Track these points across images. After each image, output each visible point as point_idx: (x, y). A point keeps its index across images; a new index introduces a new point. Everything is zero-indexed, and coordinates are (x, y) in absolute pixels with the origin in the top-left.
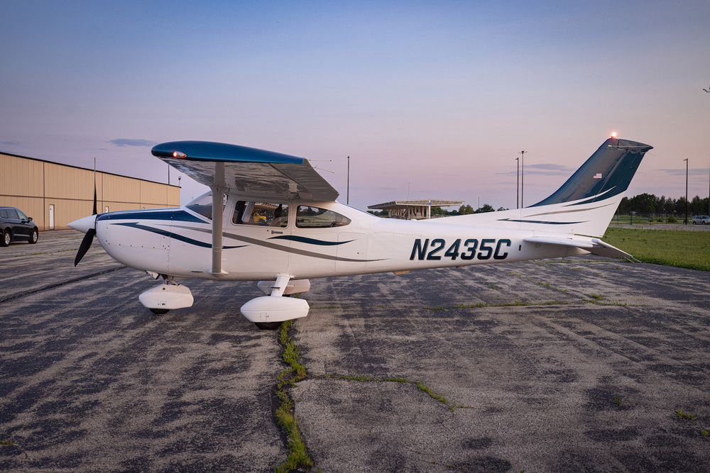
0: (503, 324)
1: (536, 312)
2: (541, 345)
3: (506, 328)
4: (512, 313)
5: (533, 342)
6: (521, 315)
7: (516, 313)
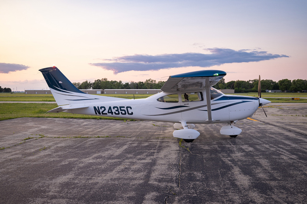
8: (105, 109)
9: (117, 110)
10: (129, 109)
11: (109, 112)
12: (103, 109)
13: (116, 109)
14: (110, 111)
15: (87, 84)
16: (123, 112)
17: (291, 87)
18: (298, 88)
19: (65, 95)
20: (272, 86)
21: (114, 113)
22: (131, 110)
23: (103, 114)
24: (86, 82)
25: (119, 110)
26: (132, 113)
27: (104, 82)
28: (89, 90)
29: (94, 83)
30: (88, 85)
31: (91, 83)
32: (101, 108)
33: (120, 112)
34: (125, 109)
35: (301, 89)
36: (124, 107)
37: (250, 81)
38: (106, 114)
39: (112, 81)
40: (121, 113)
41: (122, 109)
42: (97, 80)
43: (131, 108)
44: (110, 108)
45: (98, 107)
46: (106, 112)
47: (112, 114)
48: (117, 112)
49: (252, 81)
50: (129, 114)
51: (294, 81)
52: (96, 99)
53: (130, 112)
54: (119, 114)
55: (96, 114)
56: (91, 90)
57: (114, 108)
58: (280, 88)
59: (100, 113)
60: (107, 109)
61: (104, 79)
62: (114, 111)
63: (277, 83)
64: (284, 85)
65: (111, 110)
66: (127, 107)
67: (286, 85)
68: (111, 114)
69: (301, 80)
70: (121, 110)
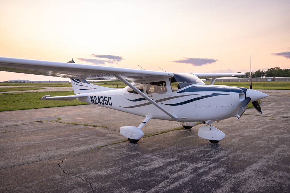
8: (96, 99)
10: (109, 99)
13: (102, 99)
14: (99, 101)
15: (260, 72)
21: (101, 103)
24: (259, 71)
27: (276, 71)
28: (262, 78)
29: (266, 72)
30: (260, 74)
31: (263, 72)
38: (97, 103)
39: (286, 69)
42: (271, 69)
44: (99, 98)
45: (93, 97)
48: (103, 102)
50: (110, 104)
52: (95, 89)
54: (104, 104)
56: (263, 78)
61: (277, 68)
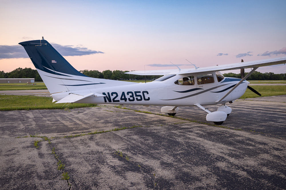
0: (101, 123)
1: (87, 129)
2: (89, 118)
3: (100, 122)
4: (98, 127)
5: (91, 119)
6: (94, 127)
7: (96, 128)
8: (117, 96)
9: (132, 96)
10: (145, 94)
11: (121, 99)
12: (115, 95)
13: (130, 94)
14: (123, 97)
16: (139, 98)
17: (112, 76)
18: (117, 77)
19: (60, 78)
20: (98, 75)
21: (128, 100)
22: (148, 95)
23: (114, 101)
25: (134, 96)
26: (149, 98)
32: (112, 94)
33: (135, 97)
34: (141, 94)
35: (119, 78)
36: (140, 92)
37: (81, 71)
38: (118, 101)
40: (137, 99)
41: (138, 94)
43: (147, 93)
44: (123, 93)
45: (108, 93)
46: (118, 98)
47: (126, 101)
48: (132, 98)
49: (83, 71)
50: (145, 99)
51: (114, 71)
52: (101, 83)
53: (146, 98)
54: (133, 100)
55: (106, 101)
57: (128, 93)
58: (104, 77)
59: (110, 101)
60: (120, 95)
62: (127, 97)
63: (102, 73)
64: (107, 74)
65: (125, 96)
66: (143, 92)
67: (108, 74)
68: (124, 101)
69: (119, 71)
70: (136, 96)
